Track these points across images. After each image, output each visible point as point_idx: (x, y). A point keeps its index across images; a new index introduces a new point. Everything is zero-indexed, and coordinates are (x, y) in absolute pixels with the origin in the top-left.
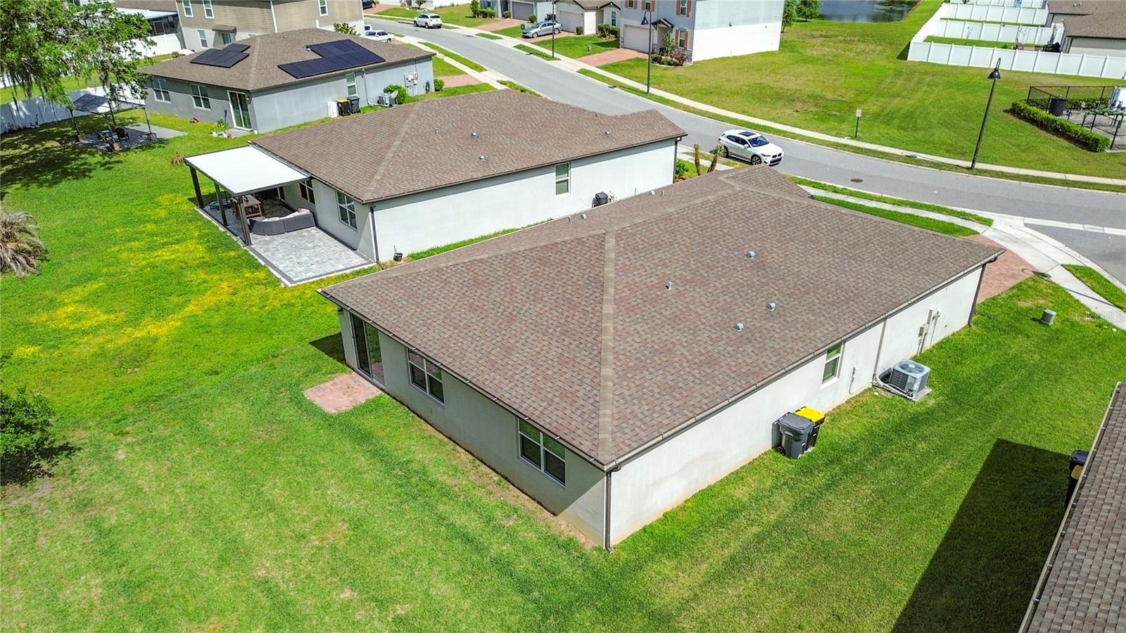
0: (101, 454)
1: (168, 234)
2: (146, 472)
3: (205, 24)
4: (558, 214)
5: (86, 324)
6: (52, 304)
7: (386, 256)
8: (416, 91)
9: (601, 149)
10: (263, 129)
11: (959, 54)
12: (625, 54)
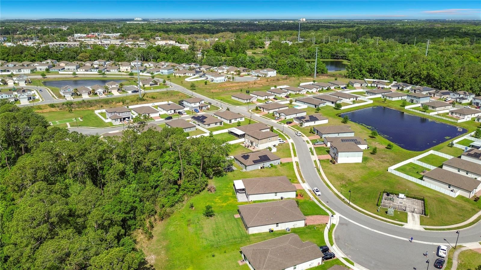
0: (217, 216)
1: (229, 190)
2: (220, 219)
3: (249, 139)
4: (275, 199)
5: (218, 202)
6: (216, 199)
7: (250, 200)
8: (276, 164)
9: (282, 191)
10: (248, 170)
11: (398, 174)
12: (328, 157)
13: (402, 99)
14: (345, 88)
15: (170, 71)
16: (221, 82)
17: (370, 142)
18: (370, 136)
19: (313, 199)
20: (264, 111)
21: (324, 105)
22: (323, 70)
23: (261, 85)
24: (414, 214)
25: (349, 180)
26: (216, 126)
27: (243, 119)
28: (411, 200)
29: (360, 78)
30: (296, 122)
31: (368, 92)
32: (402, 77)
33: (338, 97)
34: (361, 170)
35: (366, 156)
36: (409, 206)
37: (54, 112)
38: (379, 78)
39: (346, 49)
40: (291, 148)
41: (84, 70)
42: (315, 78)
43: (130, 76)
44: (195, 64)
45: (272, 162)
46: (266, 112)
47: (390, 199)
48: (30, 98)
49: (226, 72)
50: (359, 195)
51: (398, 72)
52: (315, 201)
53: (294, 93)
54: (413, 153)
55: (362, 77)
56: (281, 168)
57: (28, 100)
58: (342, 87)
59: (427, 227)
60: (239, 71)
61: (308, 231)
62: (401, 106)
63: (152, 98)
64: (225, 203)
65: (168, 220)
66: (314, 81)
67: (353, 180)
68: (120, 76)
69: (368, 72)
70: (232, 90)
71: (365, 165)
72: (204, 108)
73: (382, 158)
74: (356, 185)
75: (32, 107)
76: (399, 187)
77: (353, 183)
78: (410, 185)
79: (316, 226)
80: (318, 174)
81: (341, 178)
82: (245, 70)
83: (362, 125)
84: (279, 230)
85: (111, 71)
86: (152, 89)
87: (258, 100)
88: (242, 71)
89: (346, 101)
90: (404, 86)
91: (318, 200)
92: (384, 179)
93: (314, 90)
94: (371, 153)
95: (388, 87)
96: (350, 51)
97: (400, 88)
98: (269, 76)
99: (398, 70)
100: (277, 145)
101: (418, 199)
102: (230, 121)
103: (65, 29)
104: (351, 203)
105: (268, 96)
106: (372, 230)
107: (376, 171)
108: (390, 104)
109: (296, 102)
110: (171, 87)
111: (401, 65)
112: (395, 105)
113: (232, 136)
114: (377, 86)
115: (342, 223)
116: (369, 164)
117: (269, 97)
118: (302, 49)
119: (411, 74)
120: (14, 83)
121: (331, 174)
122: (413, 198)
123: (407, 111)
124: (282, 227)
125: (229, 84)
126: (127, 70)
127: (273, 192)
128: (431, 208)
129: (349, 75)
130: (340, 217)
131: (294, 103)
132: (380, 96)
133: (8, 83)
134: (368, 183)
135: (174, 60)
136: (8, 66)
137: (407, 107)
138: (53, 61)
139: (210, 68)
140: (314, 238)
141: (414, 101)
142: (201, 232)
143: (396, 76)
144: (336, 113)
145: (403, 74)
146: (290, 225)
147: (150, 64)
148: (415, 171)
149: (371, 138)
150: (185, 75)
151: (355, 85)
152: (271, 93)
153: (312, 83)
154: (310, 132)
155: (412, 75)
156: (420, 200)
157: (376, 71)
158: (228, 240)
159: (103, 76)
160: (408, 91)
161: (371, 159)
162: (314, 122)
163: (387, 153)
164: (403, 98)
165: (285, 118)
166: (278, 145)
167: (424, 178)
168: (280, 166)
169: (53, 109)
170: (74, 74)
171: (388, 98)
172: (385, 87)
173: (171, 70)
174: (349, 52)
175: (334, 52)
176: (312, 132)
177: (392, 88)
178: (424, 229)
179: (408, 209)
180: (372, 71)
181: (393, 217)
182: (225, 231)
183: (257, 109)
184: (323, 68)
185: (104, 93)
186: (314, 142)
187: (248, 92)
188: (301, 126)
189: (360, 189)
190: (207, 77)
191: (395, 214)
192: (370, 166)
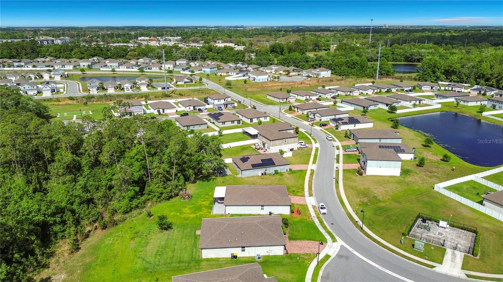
0: (174, 230)
1: (207, 199)
2: (176, 234)
3: (262, 140)
4: (261, 213)
5: (186, 212)
6: (185, 207)
7: (227, 213)
8: (284, 171)
9: (271, 204)
10: (243, 176)
11: (447, 193)
12: (356, 166)
13: (481, 104)
14: (410, 91)
15: (213, 69)
16: (264, 81)
17: (421, 152)
18: (423, 145)
19: (313, 218)
20: (298, 112)
21: (376, 108)
22: (388, 71)
23: (308, 86)
24: (456, 252)
25: (374, 197)
26: (233, 124)
27: (268, 119)
28: (457, 230)
29: (433, 81)
30: (333, 125)
31: (437, 96)
32: (487, 80)
33: (397, 99)
34: (396, 185)
35: (409, 168)
36: (452, 239)
37: (70, 104)
38: (458, 81)
39: (423, 50)
40: (313, 153)
41: (125, 67)
42: (377, 80)
43: (169, 74)
44: (242, 64)
45: (278, 168)
46: (300, 112)
47: (425, 228)
48: (53, 91)
49: (274, 72)
50: (381, 218)
51: (481, 73)
52: (315, 221)
53: (343, 94)
54: (479, 168)
55: (436, 80)
56: (288, 176)
57: (52, 92)
58: (406, 89)
59: (472, 273)
60: (288, 71)
61: (287, 261)
62: (478, 112)
63: (179, 95)
64: (194, 214)
65: (112, 230)
66: (373, 82)
67: (380, 198)
68: (159, 74)
69: (443, 74)
70: (272, 90)
71: (403, 179)
72: (229, 106)
73: (430, 172)
74: (382, 205)
75: (51, 99)
76: (444, 212)
77: (379, 201)
78: (462, 210)
79: (302, 256)
80: (334, 187)
81: (365, 193)
82: (295, 70)
83: (418, 131)
84: (246, 257)
85: (153, 68)
86: (185, 86)
87: (297, 100)
88: (291, 70)
89: (405, 104)
90: (487, 90)
91: (319, 221)
92: (426, 199)
93: (370, 92)
94: (418, 165)
95: (466, 91)
96: (429, 53)
97: (482, 92)
98: (321, 76)
99: (482, 72)
100: (295, 148)
101: (468, 231)
102: (251, 120)
103: (133, 33)
104: (365, 228)
105: (310, 96)
106: (384, 270)
107: (417, 187)
108: (464, 109)
109: (342, 103)
110: (206, 85)
111: (487, 65)
112: (469, 111)
113: (245, 137)
114: (452, 89)
115: (342, 255)
116: (409, 179)
117: (311, 98)
118: (370, 50)
119: (498, 76)
120: (50, 77)
121: (352, 188)
122: (462, 229)
123: (485, 118)
124: (251, 252)
125: (271, 84)
126: (169, 68)
127: (259, 204)
128: (486, 245)
129: (419, 78)
130: (342, 246)
131: (338, 104)
132: (452, 100)
133: (44, 77)
134: (400, 203)
135: (222, 60)
136: (56, 62)
137: (484, 114)
138: (99, 59)
139: (258, 68)
140: (292, 272)
141: (497, 107)
142: (142, 249)
143: (480, 79)
144: (389, 117)
145: (489, 76)
146: (263, 251)
147: (196, 63)
148: (475, 192)
149: (424, 147)
150: (228, 74)
151: (423, 88)
152: (315, 93)
153: (371, 84)
154: (345, 137)
155: (499, 78)
156: (471, 231)
157: (454, 73)
158: (172, 263)
159: (142, 73)
160: (492, 96)
161: (415, 172)
162: (354, 125)
163: (441, 166)
164: (483, 103)
165: (321, 120)
166: (297, 149)
167: (484, 202)
168: (289, 174)
169: (70, 102)
170: (113, 70)
171: (462, 103)
172: (463, 90)
173: (215, 69)
174: (426, 54)
175: (408, 55)
176: (348, 137)
177: (472, 92)
178: (465, 276)
179: (448, 244)
180: (449, 73)
181: (422, 253)
182: (174, 251)
183: (290, 109)
184: (388, 69)
185: (131, 88)
186: (345, 148)
187: (289, 92)
188: (337, 129)
189: (386, 211)
190: (249, 75)
191: (425, 250)
192: (410, 181)
